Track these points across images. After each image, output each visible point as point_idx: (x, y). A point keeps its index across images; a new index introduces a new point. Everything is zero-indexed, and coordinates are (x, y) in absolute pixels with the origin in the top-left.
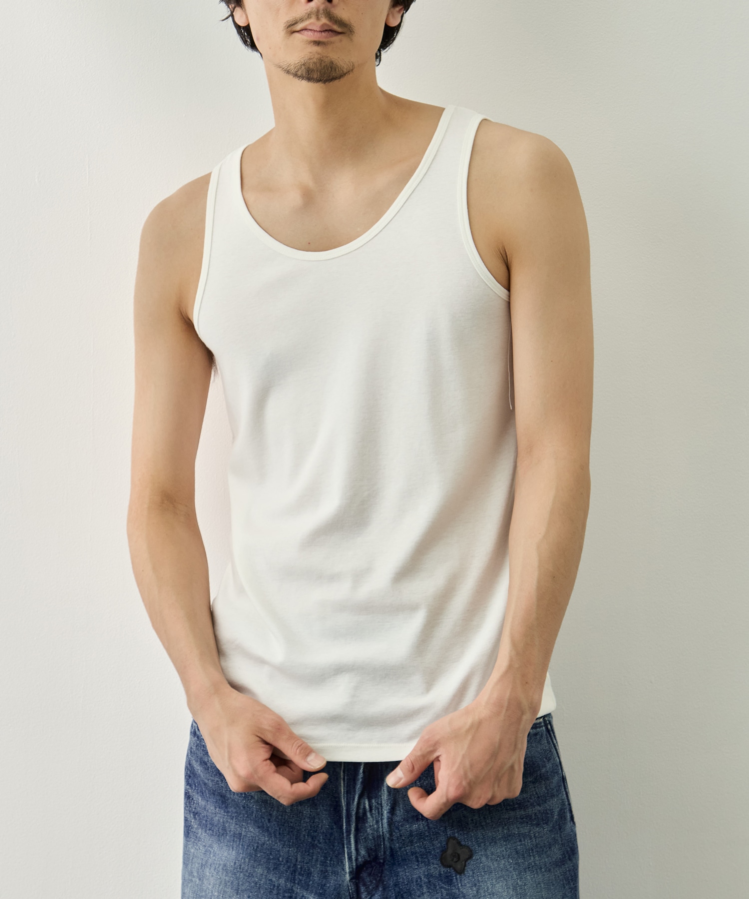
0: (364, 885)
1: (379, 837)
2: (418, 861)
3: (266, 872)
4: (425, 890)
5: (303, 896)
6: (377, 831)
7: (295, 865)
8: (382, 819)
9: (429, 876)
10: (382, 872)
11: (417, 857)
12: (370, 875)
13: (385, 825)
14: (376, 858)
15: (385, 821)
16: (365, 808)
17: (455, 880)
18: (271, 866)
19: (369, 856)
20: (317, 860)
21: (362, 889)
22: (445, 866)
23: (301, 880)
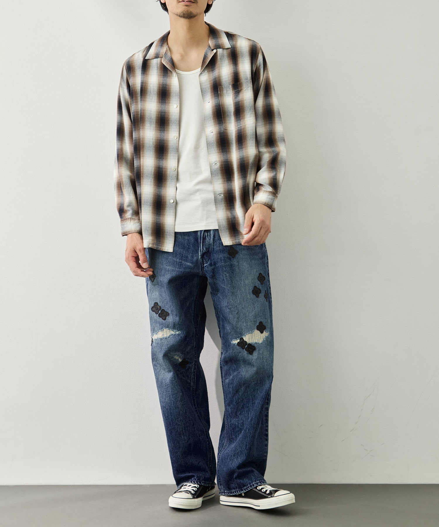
0: (205, 259)
1: (210, 244)
2: (221, 252)
3: (172, 258)
4: (223, 262)
5: (185, 264)
6: (209, 242)
7: (183, 255)
8: (211, 239)
9: (224, 257)
10: (210, 255)
11: (220, 251)
12: (206, 256)
13: (212, 241)
14: (208, 251)
15: (212, 239)
16: (206, 235)
17: (232, 259)
18: (174, 256)
19: (206, 250)
20: (190, 253)
21: (204, 261)
22: (229, 255)
23: (184, 259)
